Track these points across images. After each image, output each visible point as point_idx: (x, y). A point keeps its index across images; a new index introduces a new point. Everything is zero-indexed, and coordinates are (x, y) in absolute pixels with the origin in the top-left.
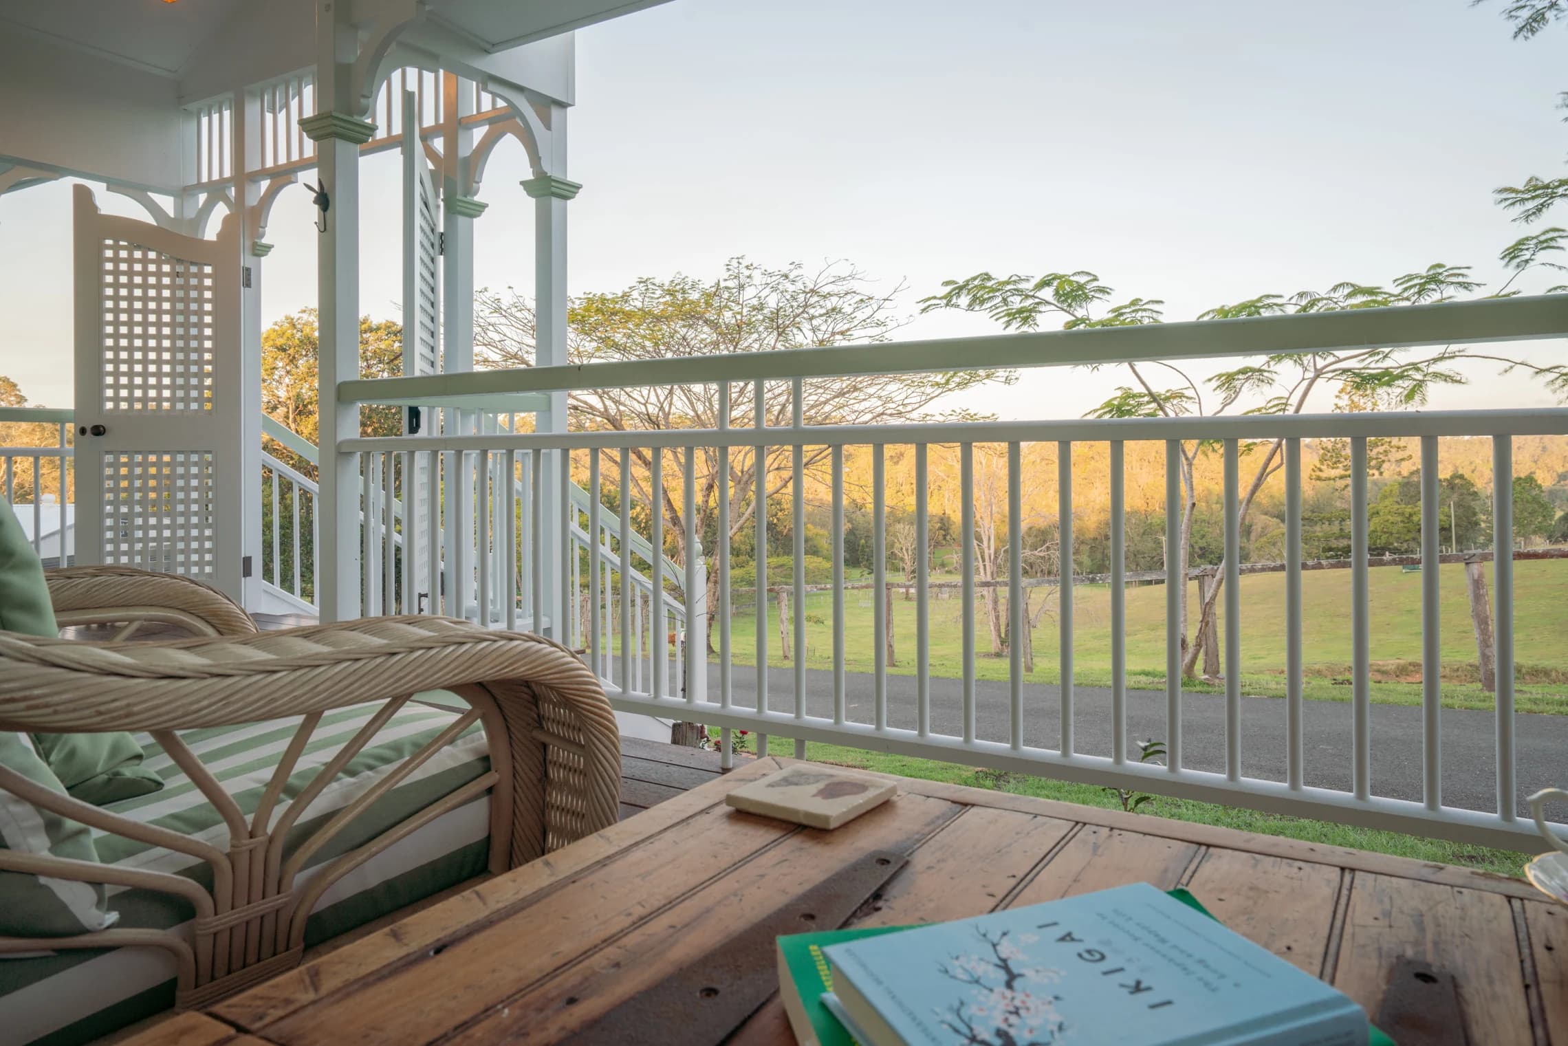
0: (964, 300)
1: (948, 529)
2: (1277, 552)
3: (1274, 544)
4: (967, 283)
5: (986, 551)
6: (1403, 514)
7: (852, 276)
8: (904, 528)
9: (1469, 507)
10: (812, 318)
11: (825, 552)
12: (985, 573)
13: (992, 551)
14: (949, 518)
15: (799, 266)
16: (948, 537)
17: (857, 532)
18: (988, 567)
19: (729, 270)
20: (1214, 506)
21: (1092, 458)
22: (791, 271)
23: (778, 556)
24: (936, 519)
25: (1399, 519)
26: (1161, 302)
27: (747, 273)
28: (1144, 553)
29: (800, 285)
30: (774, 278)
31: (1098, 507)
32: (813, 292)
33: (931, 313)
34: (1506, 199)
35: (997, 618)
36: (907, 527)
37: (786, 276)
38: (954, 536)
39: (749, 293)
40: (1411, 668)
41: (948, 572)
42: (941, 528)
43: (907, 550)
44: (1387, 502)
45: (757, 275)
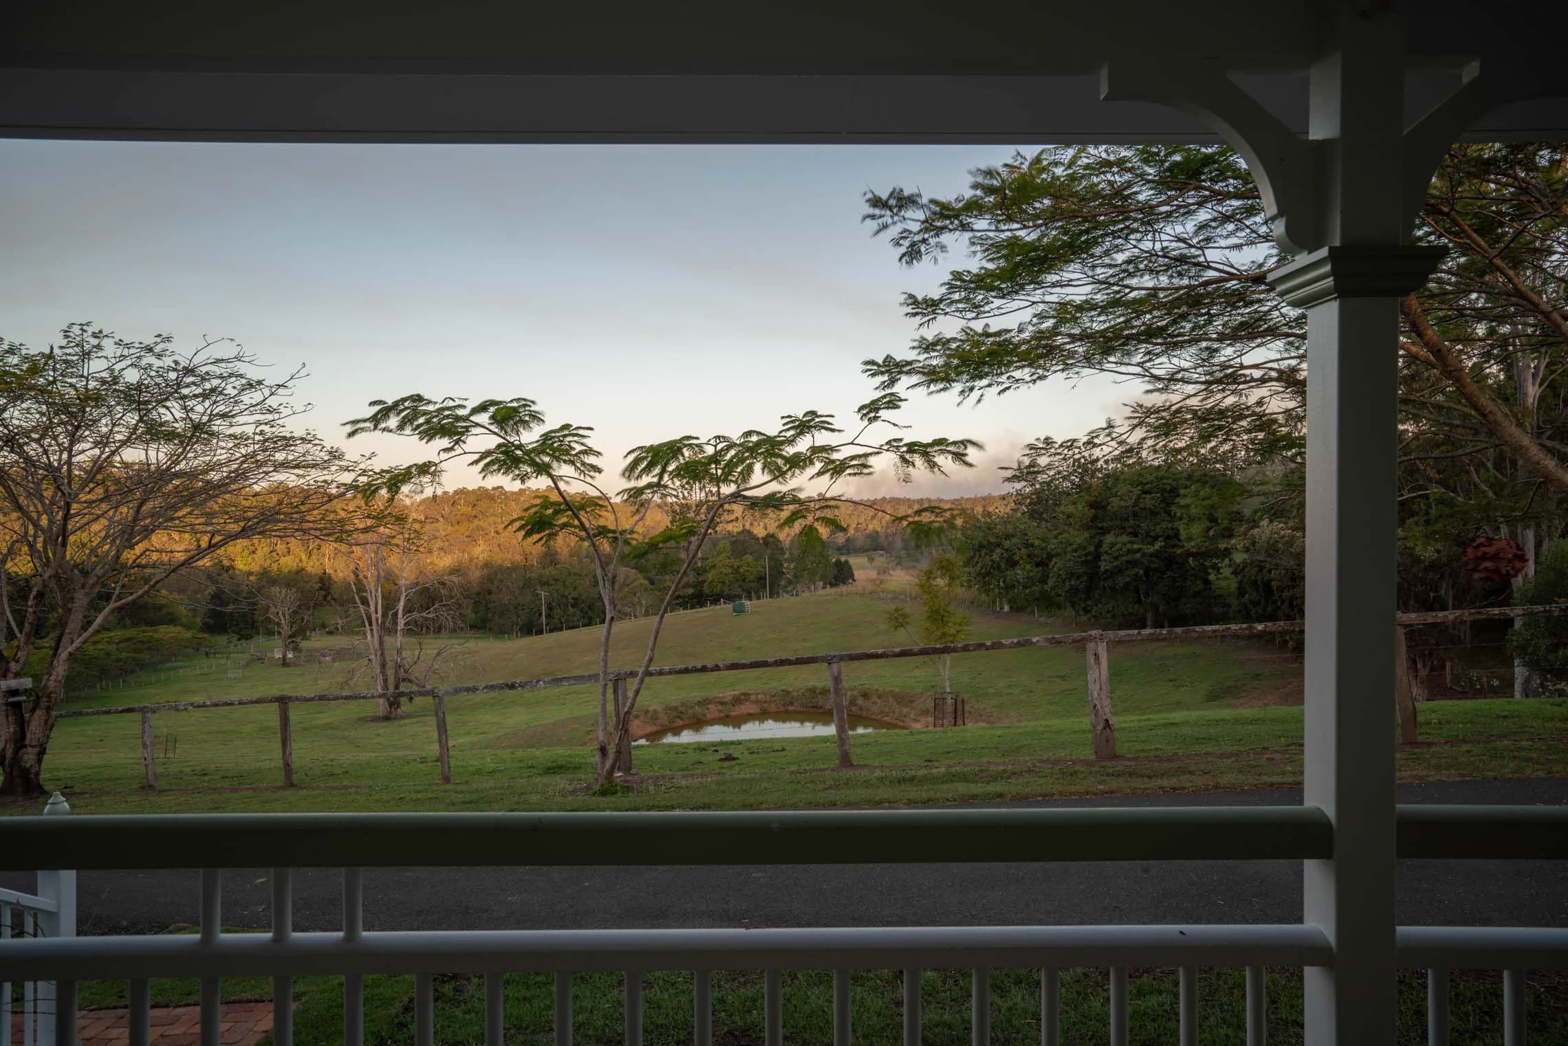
0: (393, 422)
1: (329, 588)
2: (637, 600)
3: (635, 594)
4: (396, 404)
5: (374, 616)
6: (732, 567)
7: (238, 358)
8: (280, 593)
9: (778, 560)
10: (184, 398)
11: (184, 620)
12: (372, 636)
13: (379, 615)
14: (330, 577)
15: (168, 339)
16: (329, 598)
17: (223, 596)
18: (375, 631)
19: (66, 337)
20: (584, 560)
21: (476, 516)
22: (156, 344)
23: (124, 627)
24: (316, 579)
25: (730, 571)
26: (591, 429)
27: (94, 342)
28: (523, 605)
29: (168, 362)
30: (132, 351)
31: (481, 563)
32: (189, 371)
33: (357, 437)
34: (870, 370)
35: (385, 681)
36: (284, 591)
37: (150, 350)
38: (335, 596)
39: (96, 366)
40: (743, 697)
41: (330, 633)
42: (321, 588)
43: (284, 615)
44: (721, 557)
45: (108, 345)
